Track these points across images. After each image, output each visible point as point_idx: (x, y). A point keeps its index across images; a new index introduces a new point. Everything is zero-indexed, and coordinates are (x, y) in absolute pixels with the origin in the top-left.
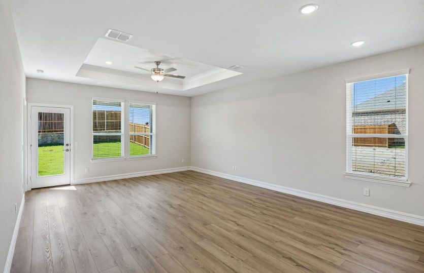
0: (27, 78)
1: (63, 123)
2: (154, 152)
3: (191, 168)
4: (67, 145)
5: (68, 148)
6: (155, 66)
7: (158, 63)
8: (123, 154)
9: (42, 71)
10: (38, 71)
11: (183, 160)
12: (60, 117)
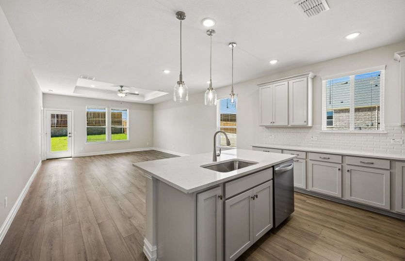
0: (44, 94)
1: (67, 120)
2: (128, 139)
3: (153, 149)
4: (70, 133)
5: (70, 135)
6: (120, 88)
7: (122, 87)
8: (107, 140)
9: (52, 91)
10: (50, 90)
11: (148, 144)
12: (66, 116)
